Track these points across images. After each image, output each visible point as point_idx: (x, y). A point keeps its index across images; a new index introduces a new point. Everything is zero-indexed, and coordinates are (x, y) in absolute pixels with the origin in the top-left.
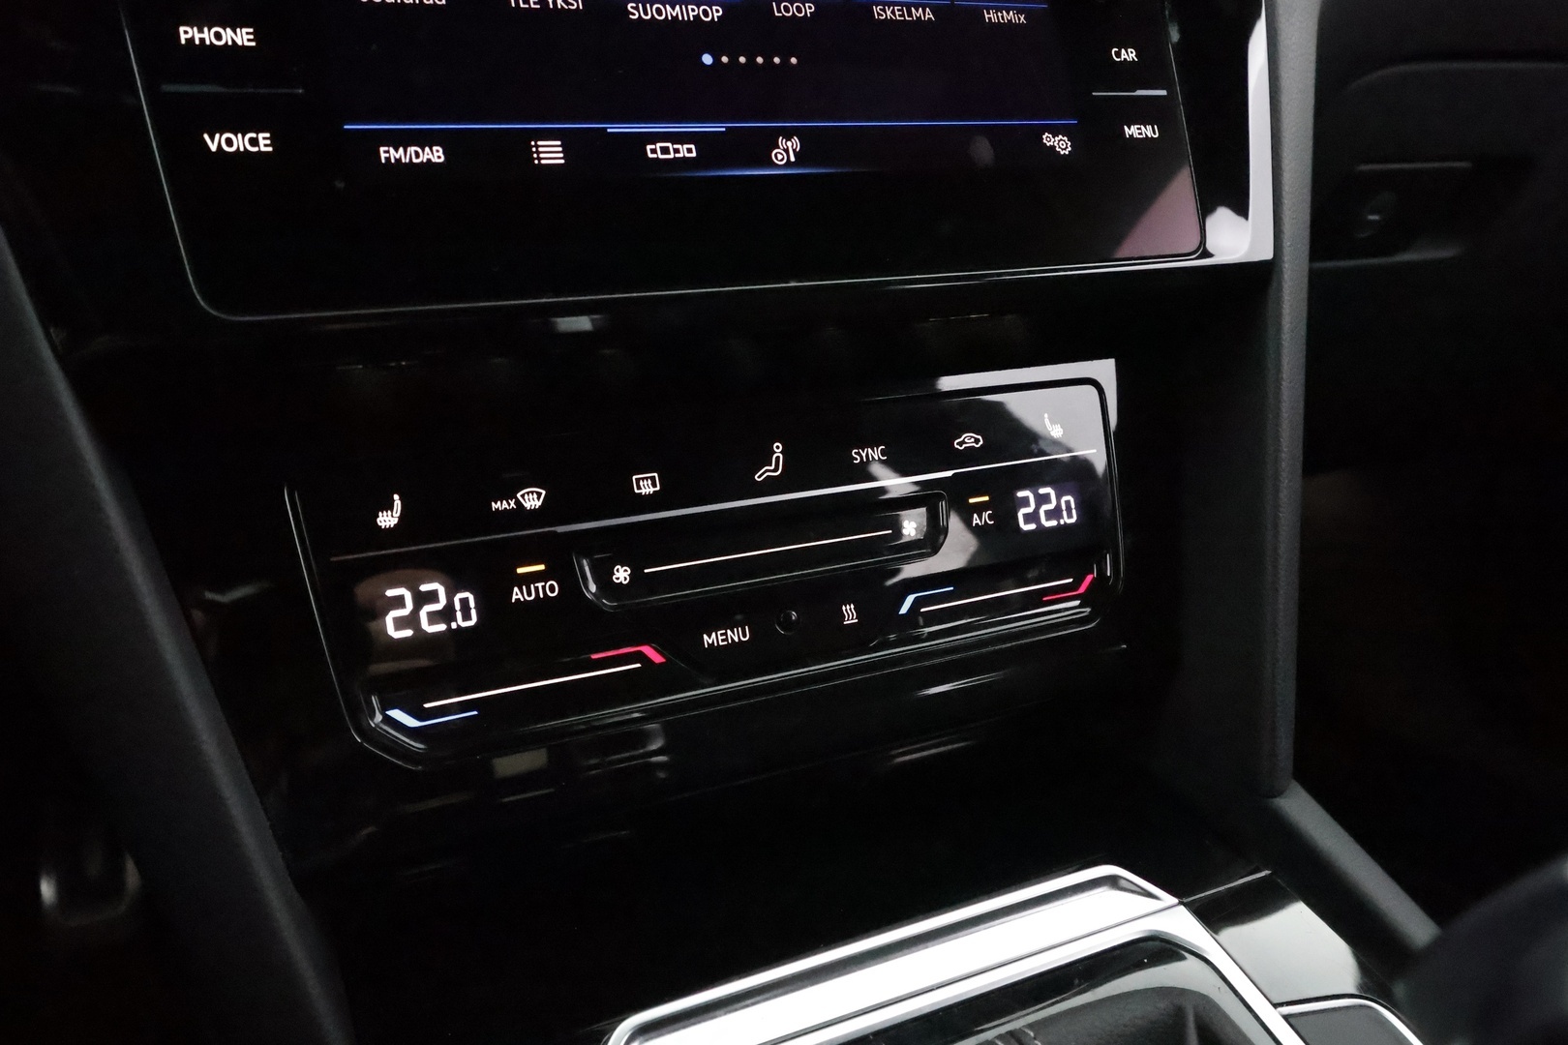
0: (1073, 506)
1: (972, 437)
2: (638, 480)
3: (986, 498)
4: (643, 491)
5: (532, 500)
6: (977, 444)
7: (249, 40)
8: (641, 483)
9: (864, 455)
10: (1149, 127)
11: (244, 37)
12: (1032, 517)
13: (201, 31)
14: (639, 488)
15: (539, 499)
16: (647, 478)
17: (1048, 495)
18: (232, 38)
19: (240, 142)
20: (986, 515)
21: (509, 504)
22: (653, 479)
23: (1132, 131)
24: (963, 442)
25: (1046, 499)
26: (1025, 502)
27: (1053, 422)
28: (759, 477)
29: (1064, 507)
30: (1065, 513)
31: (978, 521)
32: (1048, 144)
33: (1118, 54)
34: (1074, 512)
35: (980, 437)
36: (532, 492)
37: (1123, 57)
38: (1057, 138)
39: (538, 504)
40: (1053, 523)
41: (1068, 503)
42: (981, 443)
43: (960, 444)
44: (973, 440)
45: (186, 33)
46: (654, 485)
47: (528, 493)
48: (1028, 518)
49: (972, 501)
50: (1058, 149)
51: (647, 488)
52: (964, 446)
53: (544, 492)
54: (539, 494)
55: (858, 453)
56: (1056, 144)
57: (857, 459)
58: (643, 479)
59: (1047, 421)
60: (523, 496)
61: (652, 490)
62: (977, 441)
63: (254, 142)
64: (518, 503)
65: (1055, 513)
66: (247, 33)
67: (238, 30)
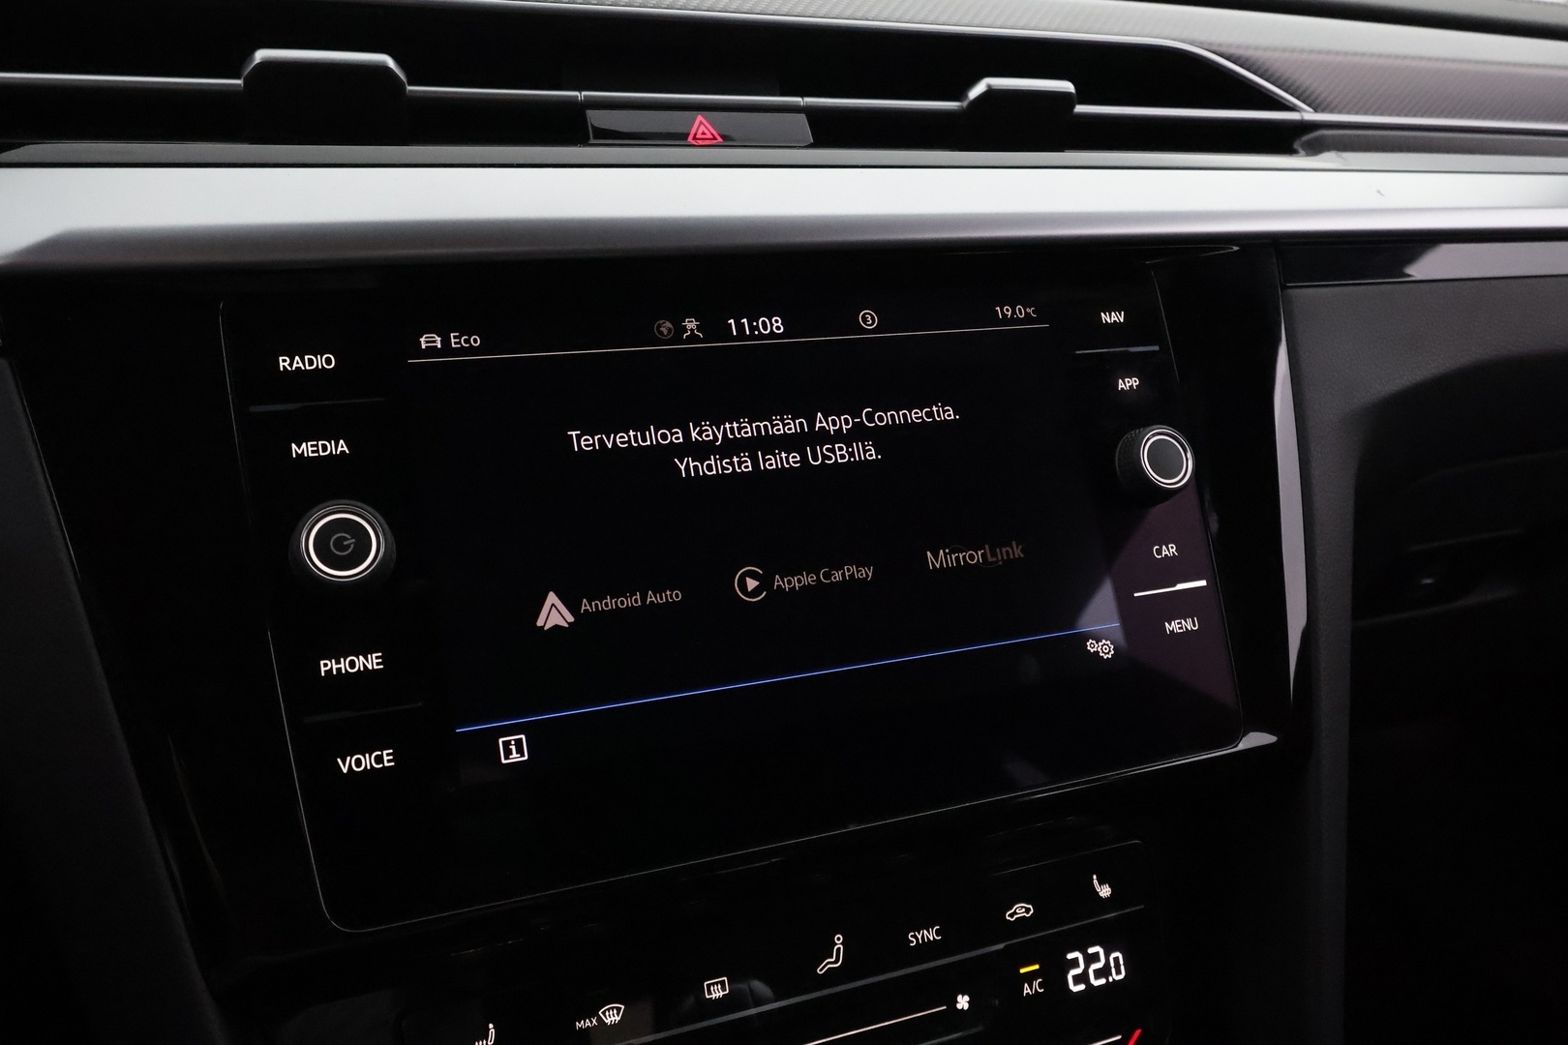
0: (1121, 962)
1: (1022, 907)
2: (709, 986)
3: (1036, 967)
4: (714, 996)
5: (612, 1016)
6: (1028, 913)
7: (378, 664)
8: (712, 988)
9: (920, 937)
10: (1189, 620)
11: (373, 662)
12: (1082, 978)
13: (338, 662)
14: (710, 993)
15: (618, 1015)
16: (717, 983)
17: (1097, 953)
18: (364, 663)
19: (368, 761)
20: (1036, 984)
21: (591, 1022)
22: (722, 983)
23: (1173, 626)
24: (1015, 913)
25: (1095, 958)
26: (1075, 963)
27: (1101, 883)
28: (821, 970)
29: (1112, 964)
30: (1113, 971)
31: (1029, 991)
32: (1092, 651)
33: (1159, 552)
34: (1122, 968)
35: (1030, 906)
36: (613, 1008)
37: (1164, 553)
38: (1100, 644)
39: (618, 1019)
40: (1102, 981)
41: (1116, 960)
42: (1032, 912)
43: (1011, 915)
44: (1024, 910)
45: (327, 666)
46: (724, 989)
47: (608, 1010)
48: (1077, 979)
49: (1022, 971)
50: (1101, 654)
51: (717, 993)
52: (1016, 917)
53: (623, 1007)
54: (619, 1009)
55: (915, 936)
56: (1099, 649)
57: (913, 942)
58: (713, 984)
59: (1095, 882)
60: (604, 1013)
61: (722, 994)
62: (1028, 910)
63: (379, 760)
64: (600, 1020)
65: (1103, 972)
66: (377, 658)
67: (369, 656)
